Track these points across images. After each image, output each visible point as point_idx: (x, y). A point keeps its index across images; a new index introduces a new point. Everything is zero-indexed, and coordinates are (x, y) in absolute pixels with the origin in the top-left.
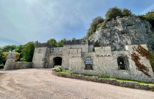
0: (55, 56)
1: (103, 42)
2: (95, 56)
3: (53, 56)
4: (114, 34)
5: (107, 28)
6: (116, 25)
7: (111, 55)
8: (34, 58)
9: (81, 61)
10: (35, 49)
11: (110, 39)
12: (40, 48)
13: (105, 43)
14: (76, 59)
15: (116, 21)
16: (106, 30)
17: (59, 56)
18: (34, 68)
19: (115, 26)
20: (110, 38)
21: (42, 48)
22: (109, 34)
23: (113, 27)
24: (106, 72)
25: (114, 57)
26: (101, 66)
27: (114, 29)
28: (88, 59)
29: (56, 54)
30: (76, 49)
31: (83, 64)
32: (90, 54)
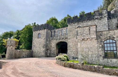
0: (58, 41)
3: (55, 41)
9: (96, 45)
14: (89, 42)
17: (64, 41)
21: (41, 31)
28: (108, 41)
29: (58, 38)
30: (88, 28)
31: (100, 49)
32: (112, 32)
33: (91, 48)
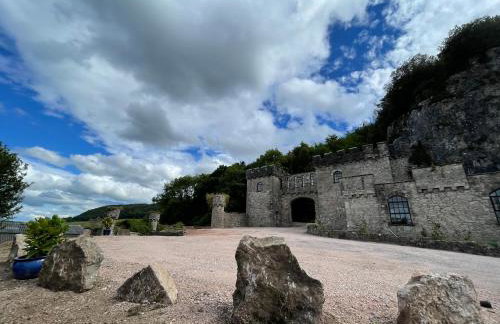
0: (295, 197)
1: (444, 145)
2: (414, 191)
3: (289, 197)
4: (483, 113)
5: (452, 96)
6: (486, 81)
7: (467, 187)
8: (248, 203)
9: (376, 205)
10: (248, 182)
11: (470, 131)
12: (257, 180)
13: (449, 146)
14: (362, 200)
15: (487, 68)
16: (450, 106)
17: (306, 196)
18: (252, 226)
19: (484, 84)
20: (470, 127)
21: (262, 179)
22: (463, 117)
23: (475, 89)
24: (457, 232)
25: (477, 190)
26: (438, 217)
27: (483, 97)
28: (394, 199)
29: (296, 191)
30: (359, 178)
31: (383, 212)
32: (399, 186)
33: (368, 210)
